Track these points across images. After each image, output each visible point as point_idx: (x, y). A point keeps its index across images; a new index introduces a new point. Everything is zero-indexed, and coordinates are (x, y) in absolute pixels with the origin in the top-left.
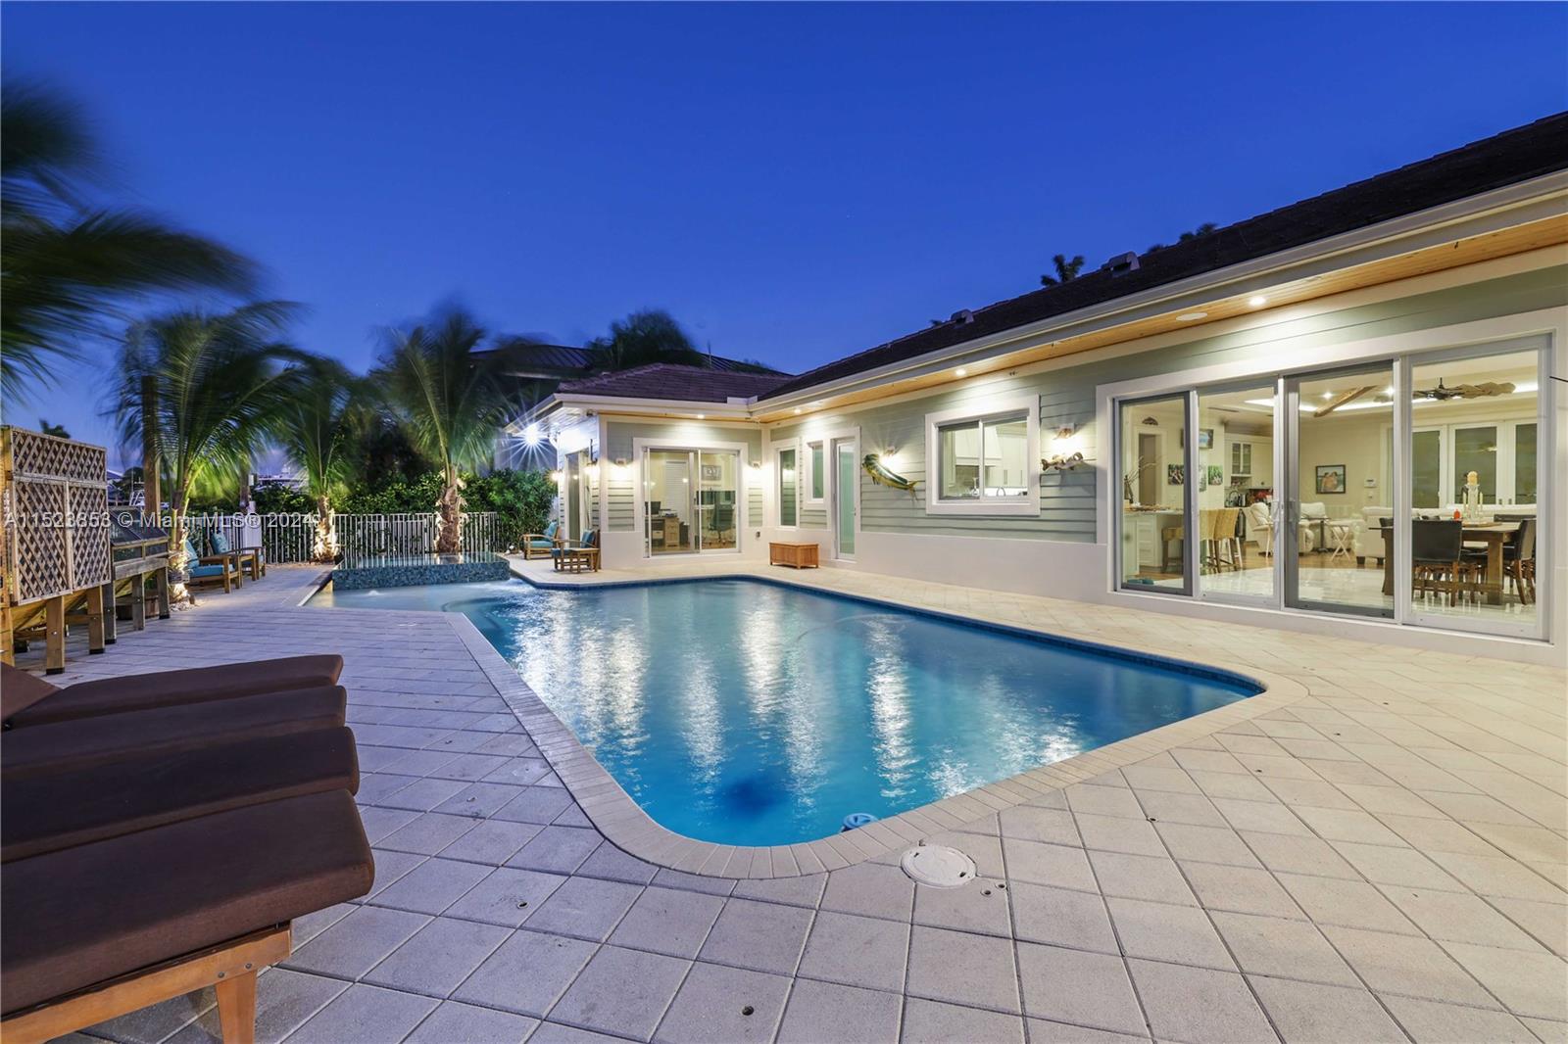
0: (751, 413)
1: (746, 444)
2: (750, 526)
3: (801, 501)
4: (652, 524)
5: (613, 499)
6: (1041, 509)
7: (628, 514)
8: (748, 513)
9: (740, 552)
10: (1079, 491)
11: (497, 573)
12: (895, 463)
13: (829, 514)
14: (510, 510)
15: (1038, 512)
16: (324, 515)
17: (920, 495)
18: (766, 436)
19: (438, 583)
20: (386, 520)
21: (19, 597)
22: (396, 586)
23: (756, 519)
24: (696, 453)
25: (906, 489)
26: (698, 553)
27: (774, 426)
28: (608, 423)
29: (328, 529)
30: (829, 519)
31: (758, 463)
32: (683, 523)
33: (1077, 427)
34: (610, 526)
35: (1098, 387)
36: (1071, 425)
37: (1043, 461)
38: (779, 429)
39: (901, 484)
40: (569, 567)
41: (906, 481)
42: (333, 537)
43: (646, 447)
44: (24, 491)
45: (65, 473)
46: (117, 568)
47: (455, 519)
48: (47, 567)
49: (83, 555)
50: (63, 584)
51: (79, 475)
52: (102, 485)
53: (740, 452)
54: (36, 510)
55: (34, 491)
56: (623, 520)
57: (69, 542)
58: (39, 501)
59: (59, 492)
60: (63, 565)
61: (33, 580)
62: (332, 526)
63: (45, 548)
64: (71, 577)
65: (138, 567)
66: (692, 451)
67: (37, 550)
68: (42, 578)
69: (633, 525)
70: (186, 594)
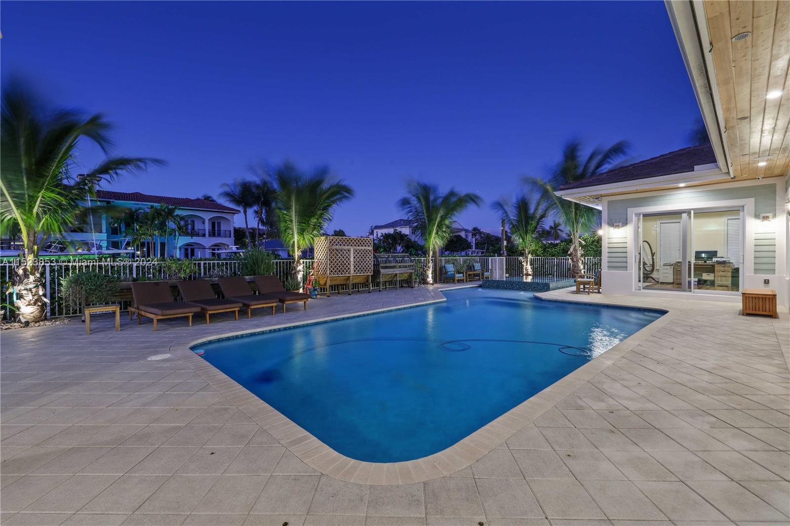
1: (753, 199)
2: (755, 273)
4: (694, 268)
5: (612, 250)
7: (624, 260)
8: (753, 262)
11: (544, 288)
16: (527, 258)
20: (557, 260)
21: (329, 275)
22: (502, 289)
23: (765, 267)
24: (689, 213)
26: (690, 291)
27: (786, 177)
28: (609, 202)
29: (527, 263)
31: (770, 214)
34: (608, 267)
40: (588, 290)
43: (640, 214)
44: (333, 250)
45: (352, 245)
46: (382, 271)
47: (577, 261)
48: (341, 269)
49: (358, 266)
50: (349, 273)
51: (359, 246)
52: (371, 248)
53: (745, 207)
54: (338, 255)
55: (337, 251)
56: (620, 264)
57: (352, 263)
58: (339, 253)
59: (349, 251)
60: (349, 269)
61: (335, 271)
62: (529, 262)
63: (341, 264)
64: (352, 271)
65: (394, 271)
66: (685, 212)
67: (337, 264)
68: (339, 271)
69: (627, 267)
70: (431, 282)
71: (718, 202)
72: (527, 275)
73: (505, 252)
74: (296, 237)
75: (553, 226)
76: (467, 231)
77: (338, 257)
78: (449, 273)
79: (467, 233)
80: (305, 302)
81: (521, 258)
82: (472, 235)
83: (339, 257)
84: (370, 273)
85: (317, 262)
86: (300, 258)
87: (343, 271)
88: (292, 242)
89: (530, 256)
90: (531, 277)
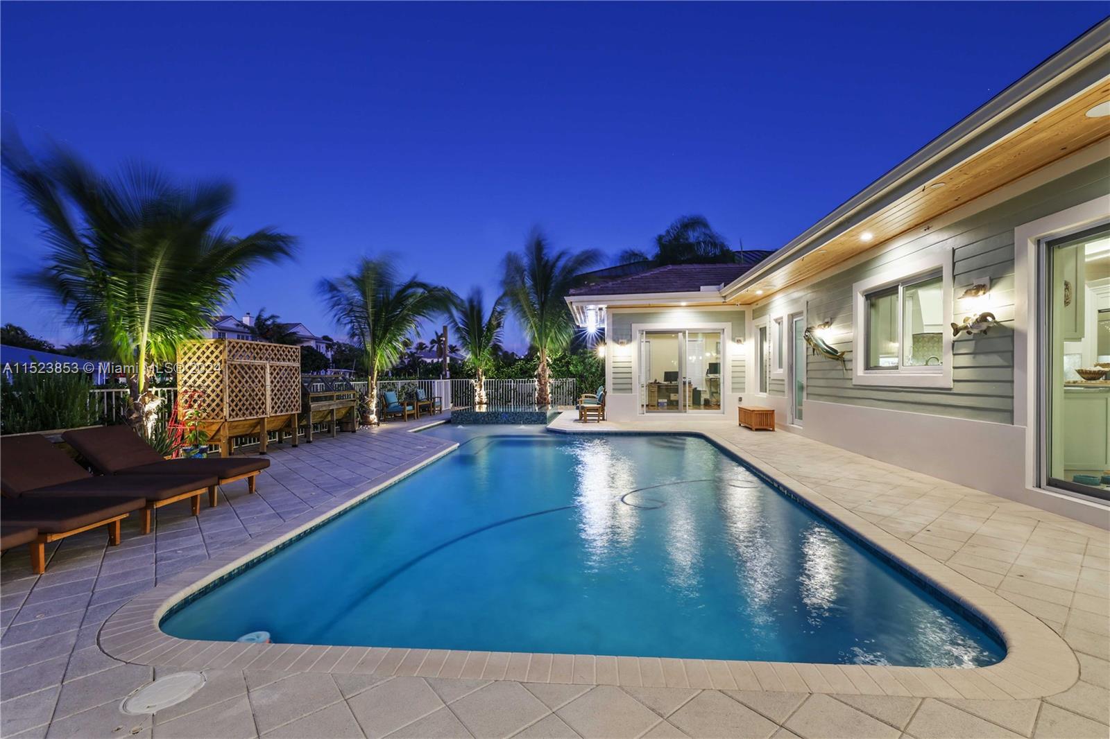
0: (725, 297)
1: (730, 323)
2: (732, 392)
3: (770, 371)
5: (616, 370)
6: (954, 381)
7: (628, 381)
8: (731, 382)
9: (724, 413)
10: (996, 360)
11: (539, 419)
12: (829, 335)
13: (786, 382)
14: (581, 377)
15: (951, 385)
16: (479, 380)
17: (849, 366)
18: (748, 315)
19: (505, 423)
20: (514, 383)
21: (227, 418)
23: (739, 386)
24: (684, 333)
25: (838, 359)
26: (686, 412)
27: (754, 307)
28: (613, 314)
29: (481, 387)
30: (786, 388)
31: (742, 339)
32: (696, 388)
33: (993, 282)
34: (613, 389)
35: (1016, 228)
36: (985, 280)
37: (953, 325)
38: (759, 308)
39: (833, 354)
41: (836, 351)
42: (483, 393)
43: (643, 331)
44: (235, 368)
45: (267, 359)
46: (313, 405)
47: (546, 383)
48: (250, 404)
49: (279, 399)
50: (263, 412)
51: (278, 359)
52: (297, 364)
53: (725, 330)
54: (243, 378)
55: (243, 369)
56: (624, 385)
57: (268, 393)
58: (246, 373)
59: (262, 368)
60: (263, 404)
61: (240, 410)
62: (483, 386)
63: (250, 395)
64: (269, 409)
65: (330, 405)
66: (681, 332)
67: (243, 396)
68: (247, 409)
69: (631, 389)
70: (376, 421)
71: (710, 323)
72: (481, 403)
73: (448, 373)
74: (145, 337)
75: (436, 339)
76: (317, 340)
77: (243, 381)
78: (392, 405)
79: (318, 344)
80: (251, 479)
81: (473, 381)
82: (326, 347)
83: (247, 382)
84: (297, 410)
85: (186, 392)
86: (150, 383)
87: (254, 409)
88: (133, 346)
89: (484, 378)
90: (485, 406)
